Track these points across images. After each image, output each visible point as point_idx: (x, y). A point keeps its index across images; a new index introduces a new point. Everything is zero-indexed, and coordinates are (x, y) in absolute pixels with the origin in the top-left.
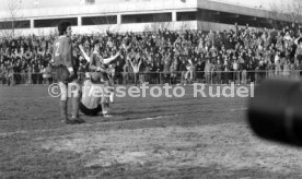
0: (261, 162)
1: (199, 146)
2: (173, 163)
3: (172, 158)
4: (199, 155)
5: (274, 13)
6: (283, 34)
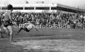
0: (72, 50)
1: (55, 45)
2: (48, 49)
3: (48, 48)
4: (55, 48)
5: (78, 9)
6: (80, 15)
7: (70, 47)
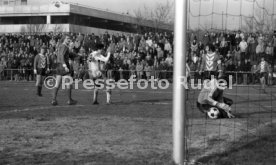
0: (108, 149)
1: (55, 135)
7: (101, 139)
